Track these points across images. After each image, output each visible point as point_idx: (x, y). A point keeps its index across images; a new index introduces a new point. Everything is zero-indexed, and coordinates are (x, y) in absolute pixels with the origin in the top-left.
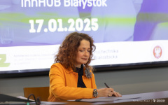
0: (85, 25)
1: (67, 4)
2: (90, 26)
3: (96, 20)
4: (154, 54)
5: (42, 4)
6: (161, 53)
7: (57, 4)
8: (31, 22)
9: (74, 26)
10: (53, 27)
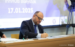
0: (28, 10)
1: (22, 2)
2: (30, 11)
3: (32, 9)
4: (53, 22)
5: (13, 2)
6: (55, 22)
7: (18, 2)
8: (9, 9)
9: (25, 11)
10: (17, 11)
